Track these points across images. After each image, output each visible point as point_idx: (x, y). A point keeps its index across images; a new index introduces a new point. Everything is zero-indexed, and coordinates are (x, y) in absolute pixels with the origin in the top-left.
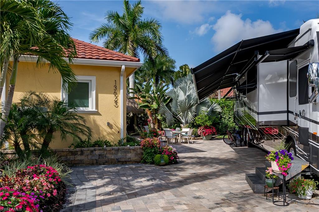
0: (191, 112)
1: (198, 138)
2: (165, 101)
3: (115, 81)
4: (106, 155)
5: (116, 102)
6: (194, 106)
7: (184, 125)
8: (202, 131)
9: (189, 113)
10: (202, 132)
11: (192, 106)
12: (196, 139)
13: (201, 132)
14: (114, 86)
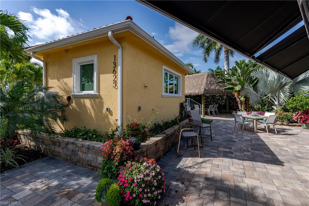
0: (284, 93)
1: (294, 124)
2: (252, 82)
3: (115, 56)
4: (78, 152)
5: (115, 82)
6: (287, 85)
7: (277, 107)
8: (299, 116)
9: (281, 94)
10: (300, 118)
11: (285, 85)
12: (291, 126)
13: (297, 118)
14: (113, 63)
